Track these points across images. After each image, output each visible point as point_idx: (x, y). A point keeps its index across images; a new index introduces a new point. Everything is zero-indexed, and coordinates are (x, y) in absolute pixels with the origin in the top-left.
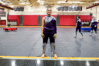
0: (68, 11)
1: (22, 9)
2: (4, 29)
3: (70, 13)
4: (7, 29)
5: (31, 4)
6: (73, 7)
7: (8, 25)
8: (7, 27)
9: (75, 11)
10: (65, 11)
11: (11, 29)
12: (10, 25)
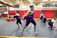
0: (50, 7)
1: (18, 6)
2: (6, 20)
3: (51, 9)
4: (9, 20)
5: (24, 2)
6: (54, 4)
7: (9, 17)
8: (8, 18)
9: (55, 7)
10: (47, 7)
11: (11, 20)
12: (10, 17)
